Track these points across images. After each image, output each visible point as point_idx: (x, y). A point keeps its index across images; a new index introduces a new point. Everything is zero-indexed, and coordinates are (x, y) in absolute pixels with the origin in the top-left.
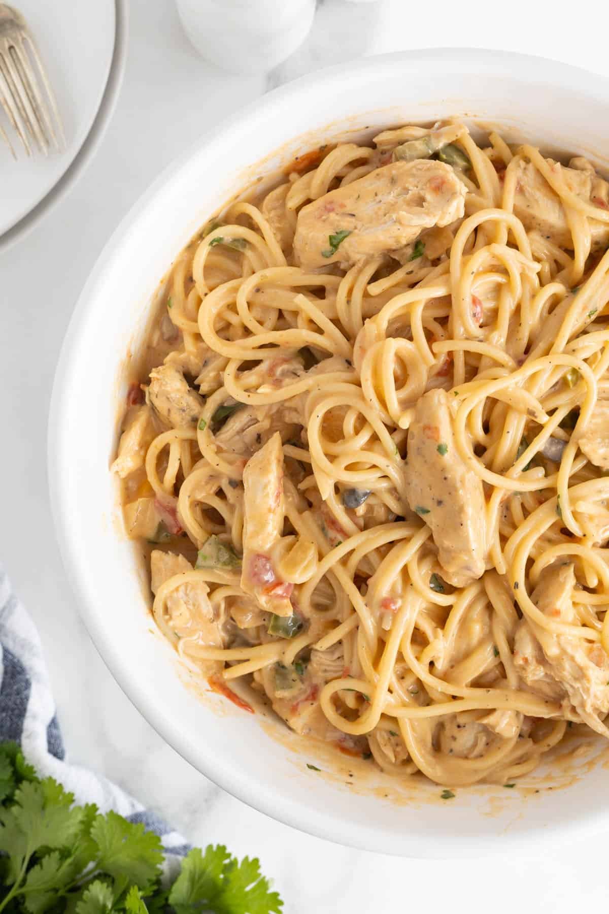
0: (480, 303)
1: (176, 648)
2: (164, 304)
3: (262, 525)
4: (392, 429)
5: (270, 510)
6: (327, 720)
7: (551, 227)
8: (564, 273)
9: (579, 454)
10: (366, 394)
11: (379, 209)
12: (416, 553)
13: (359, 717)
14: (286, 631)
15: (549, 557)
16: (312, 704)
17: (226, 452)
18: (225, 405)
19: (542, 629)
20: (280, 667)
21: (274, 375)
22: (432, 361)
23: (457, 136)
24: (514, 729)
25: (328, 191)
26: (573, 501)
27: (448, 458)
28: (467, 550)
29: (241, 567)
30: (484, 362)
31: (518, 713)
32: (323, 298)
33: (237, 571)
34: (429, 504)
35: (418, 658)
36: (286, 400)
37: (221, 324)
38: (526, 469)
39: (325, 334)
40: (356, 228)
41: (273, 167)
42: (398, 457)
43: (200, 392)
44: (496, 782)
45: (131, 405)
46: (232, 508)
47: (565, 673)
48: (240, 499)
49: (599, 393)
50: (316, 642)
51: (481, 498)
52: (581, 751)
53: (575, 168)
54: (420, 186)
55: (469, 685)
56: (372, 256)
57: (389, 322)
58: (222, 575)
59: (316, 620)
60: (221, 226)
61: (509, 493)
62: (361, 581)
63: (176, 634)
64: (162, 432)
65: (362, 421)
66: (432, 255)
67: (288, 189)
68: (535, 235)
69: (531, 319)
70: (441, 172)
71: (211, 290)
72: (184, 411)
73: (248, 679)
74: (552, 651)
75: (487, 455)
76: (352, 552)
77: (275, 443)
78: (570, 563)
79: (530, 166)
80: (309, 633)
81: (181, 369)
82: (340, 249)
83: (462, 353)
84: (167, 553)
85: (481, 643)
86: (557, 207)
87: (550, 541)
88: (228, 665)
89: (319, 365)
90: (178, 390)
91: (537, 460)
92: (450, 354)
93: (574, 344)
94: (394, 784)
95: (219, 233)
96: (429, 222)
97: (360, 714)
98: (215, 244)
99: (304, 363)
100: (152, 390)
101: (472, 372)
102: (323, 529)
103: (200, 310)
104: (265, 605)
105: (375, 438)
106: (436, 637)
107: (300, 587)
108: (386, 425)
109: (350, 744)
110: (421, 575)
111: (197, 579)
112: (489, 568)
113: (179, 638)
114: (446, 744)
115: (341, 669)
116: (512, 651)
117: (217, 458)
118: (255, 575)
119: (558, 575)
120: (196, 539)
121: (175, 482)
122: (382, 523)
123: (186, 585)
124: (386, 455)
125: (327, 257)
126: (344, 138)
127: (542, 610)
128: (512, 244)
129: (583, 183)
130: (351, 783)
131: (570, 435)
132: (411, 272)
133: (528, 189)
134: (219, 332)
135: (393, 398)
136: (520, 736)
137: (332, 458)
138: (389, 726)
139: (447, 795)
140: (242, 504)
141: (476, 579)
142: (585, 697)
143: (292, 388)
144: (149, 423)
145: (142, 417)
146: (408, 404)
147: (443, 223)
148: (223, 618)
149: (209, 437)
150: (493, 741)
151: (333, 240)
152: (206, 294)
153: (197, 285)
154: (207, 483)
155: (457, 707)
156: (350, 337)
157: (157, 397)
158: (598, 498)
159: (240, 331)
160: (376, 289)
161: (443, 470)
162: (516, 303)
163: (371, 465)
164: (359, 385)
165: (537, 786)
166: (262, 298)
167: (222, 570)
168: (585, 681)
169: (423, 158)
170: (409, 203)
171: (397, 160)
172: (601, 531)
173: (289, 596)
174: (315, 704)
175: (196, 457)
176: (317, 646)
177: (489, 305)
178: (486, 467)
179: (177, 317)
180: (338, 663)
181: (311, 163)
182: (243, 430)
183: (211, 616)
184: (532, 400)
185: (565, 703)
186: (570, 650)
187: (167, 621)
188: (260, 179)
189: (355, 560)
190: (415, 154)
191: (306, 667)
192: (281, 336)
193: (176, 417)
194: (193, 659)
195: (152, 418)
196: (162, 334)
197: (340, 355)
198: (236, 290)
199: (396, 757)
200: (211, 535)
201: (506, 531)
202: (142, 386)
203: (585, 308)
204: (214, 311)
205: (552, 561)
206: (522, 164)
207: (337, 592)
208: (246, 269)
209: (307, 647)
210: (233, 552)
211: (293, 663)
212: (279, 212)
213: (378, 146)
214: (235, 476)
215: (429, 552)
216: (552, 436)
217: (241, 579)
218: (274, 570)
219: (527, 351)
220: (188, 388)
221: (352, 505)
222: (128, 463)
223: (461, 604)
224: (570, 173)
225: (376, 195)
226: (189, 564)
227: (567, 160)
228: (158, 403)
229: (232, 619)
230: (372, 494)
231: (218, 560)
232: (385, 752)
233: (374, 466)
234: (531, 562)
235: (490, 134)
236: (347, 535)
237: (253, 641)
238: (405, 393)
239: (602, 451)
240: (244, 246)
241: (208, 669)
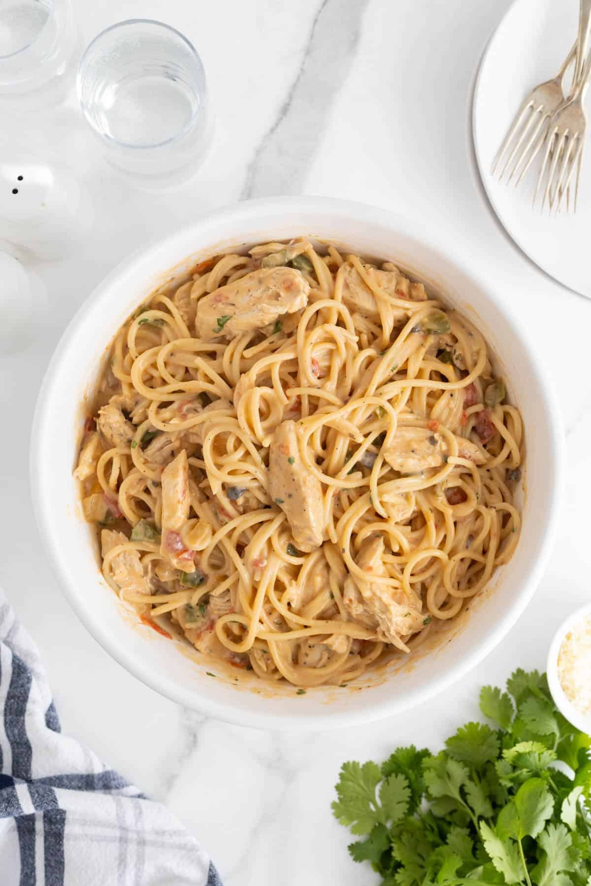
0: (317, 363)
1: (118, 595)
2: (109, 363)
3: (174, 512)
4: (259, 447)
5: (179, 502)
6: (221, 644)
7: (367, 310)
8: (377, 341)
9: (385, 463)
10: (241, 425)
11: (250, 300)
12: (276, 530)
13: (242, 640)
14: (193, 582)
15: (366, 532)
16: (211, 632)
17: (151, 462)
18: (150, 431)
19: (361, 580)
20: (188, 608)
21: (182, 411)
22: (286, 401)
23: (304, 249)
24: (346, 647)
25: (220, 286)
26: (380, 494)
27: (296, 466)
28: (309, 527)
29: (161, 540)
30: (321, 403)
31: (348, 637)
32: (215, 359)
33: (158, 542)
34: (283, 497)
35: (279, 600)
36: (190, 428)
37: (147, 377)
38: (350, 473)
39: (215, 384)
40: (235, 314)
41: (182, 271)
42: (263, 466)
43: (133, 422)
44: (333, 684)
45: (87, 432)
46: (155, 500)
47: (375, 609)
48: (160, 493)
49: (398, 422)
50: (212, 590)
51: (319, 493)
52: (392, 662)
53: (385, 270)
54: (277, 286)
55: (315, 618)
56: (247, 332)
57: (257, 375)
58: (149, 546)
59: (212, 575)
60: (147, 310)
61: (339, 490)
62: (240, 549)
63: (117, 585)
64: (108, 450)
65: (239, 442)
66: (287, 330)
67: (192, 285)
68: (357, 316)
69: (353, 373)
70: (291, 276)
71: (140, 354)
72: (122, 435)
73: (168, 616)
74: (367, 594)
75: (325, 464)
76: (234, 529)
77: (182, 457)
78: (382, 535)
79: (353, 271)
80: (208, 584)
81: (120, 407)
82: (225, 328)
83: (306, 396)
84: (112, 531)
85: (322, 590)
86: (371, 297)
87: (368, 522)
88: (154, 607)
89: (211, 405)
90: (118, 422)
91: (357, 467)
92: (299, 397)
93: (380, 390)
94: (265, 686)
95: (145, 316)
96: (282, 311)
97: (243, 639)
98: (142, 323)
99: (201, 402)
100: (101, 421)
101: (314, 408)
102: (216, 514)
103: (133, 366)
104: (176, 565)
105: (247, 453)
106: (291, 585)
107: (201, 552)
108: (254, 444)
109: (237, 660)
110: (280, 544)
111: (132, 548)
112: (326, 539)
113: (120, 588)
114: (302, 659)
115: (228, 608)
116: (342, 595)
117: (144, 467)
118: (169, 545)
119: (373, 543)
120: (132, 522)
121: (116, 483)
122: (254, 510)
123: (125, 552)
124: (255, 464)
125: (216, 332)
126: (229, 251)
127: (361, 567)
128: (340, 323)
129: (390, 281)
130: (236, 685)
131: (379, 450)
132: (273, 342)
133: (352, 285)
134: (145, 382)
135: (259, 426)
136: (351, 653)
137: (219, 467)
138: (261, 646)
139: (301, 692)
140: (161, 497)
141: (318, 547)
142: (389, 624)
143: (193, 420)
144: (99, 443)
145: (95, 439)
146: (270, 430)
147: (291, 311)
148: (150, 575)
149: (139, 452)
150: (332, 656)
151: (220, 322)
152: (137, 357)
153: (130, 351)
154: (138, 484)
155: (307, 633)
156: (231, 386)
157: (103, 426)
158: (397, 492)
159: (159, 381)
160: (249, 353)
161: (292, 474)
162: (343, 362)
163: (245, 471)
164: (236, 418)
165: (360, 686)
166: (174, 360)
167: (148, 542)
168: (388, 614)
169: (281, 265)
170: (270, 297)
171: (264, 267)
172: (401, 514)
173: (193, 559)
174: (213, 632)
175: (131, 466)
176: (213, 593)
177: (324, 364)
178: (323, 473)
179: (118, 373)
180: (228, 604)
181: (207, 267)
182: (162, 448)
183: (142, 573)
184: (353, 427)
185: (378, 629)
186: (378, 593)
187: (112, 577)
188: (172, 279)
189: (236, 534)
190: (274, 263)
191: (207, 607)
192: (186, 385)
193: (117, 440)
194: (131, 603)
195: (102, 441)
196: (108, 383)
197: (225, 398)
198: (156, 354)
199: (267, 667)
200: (140, 518)
201: (338, 514)
202: (94, 419)
203: (388, 366)
204: (142, 369)
205: (369, 534)
206: (348, 268)
207: (226, 556)
208: (164, 339)
209: (208, 593)
210: (156, 530)
211: (197, 605)
212: (186, 300)
213: (253, 256)
214: (157, 480)
215: (285, 529)
216: (367, 451)
217: (160, 548)
218: (181, 541)
219: (351, 394)
220: (125, 420)
221: (234, 497)
222: (85, 470)
223: (308, 564)
224: (380, 273)
225: (249, 291)
226: (127, 538)
227: (380, 265)
228: (104, 430)
229: (156, 575)
230: (247, 490)
231: (145, 535)
232: (259, 663)
233: (247, 472)
234: (354, 535)
235: (328, 247)
236: (231, 518)
237: (170, 590)
238: (267, 424)
239: (400, 461)
240: (162, 324)
241: (141, 609)
